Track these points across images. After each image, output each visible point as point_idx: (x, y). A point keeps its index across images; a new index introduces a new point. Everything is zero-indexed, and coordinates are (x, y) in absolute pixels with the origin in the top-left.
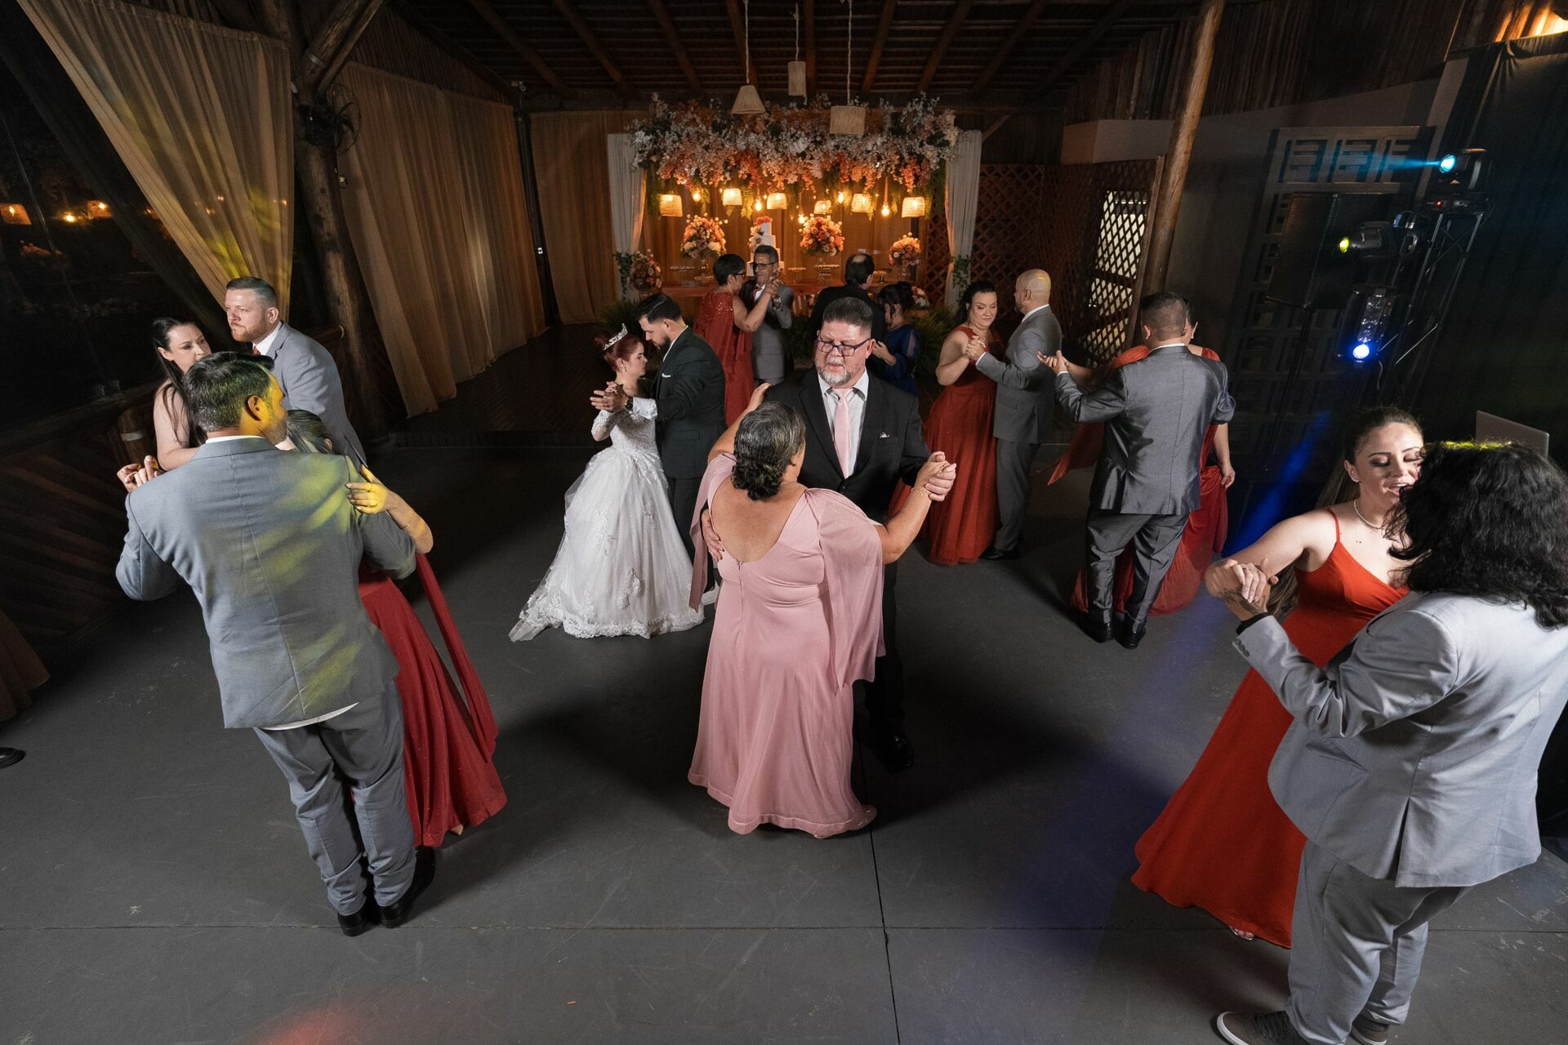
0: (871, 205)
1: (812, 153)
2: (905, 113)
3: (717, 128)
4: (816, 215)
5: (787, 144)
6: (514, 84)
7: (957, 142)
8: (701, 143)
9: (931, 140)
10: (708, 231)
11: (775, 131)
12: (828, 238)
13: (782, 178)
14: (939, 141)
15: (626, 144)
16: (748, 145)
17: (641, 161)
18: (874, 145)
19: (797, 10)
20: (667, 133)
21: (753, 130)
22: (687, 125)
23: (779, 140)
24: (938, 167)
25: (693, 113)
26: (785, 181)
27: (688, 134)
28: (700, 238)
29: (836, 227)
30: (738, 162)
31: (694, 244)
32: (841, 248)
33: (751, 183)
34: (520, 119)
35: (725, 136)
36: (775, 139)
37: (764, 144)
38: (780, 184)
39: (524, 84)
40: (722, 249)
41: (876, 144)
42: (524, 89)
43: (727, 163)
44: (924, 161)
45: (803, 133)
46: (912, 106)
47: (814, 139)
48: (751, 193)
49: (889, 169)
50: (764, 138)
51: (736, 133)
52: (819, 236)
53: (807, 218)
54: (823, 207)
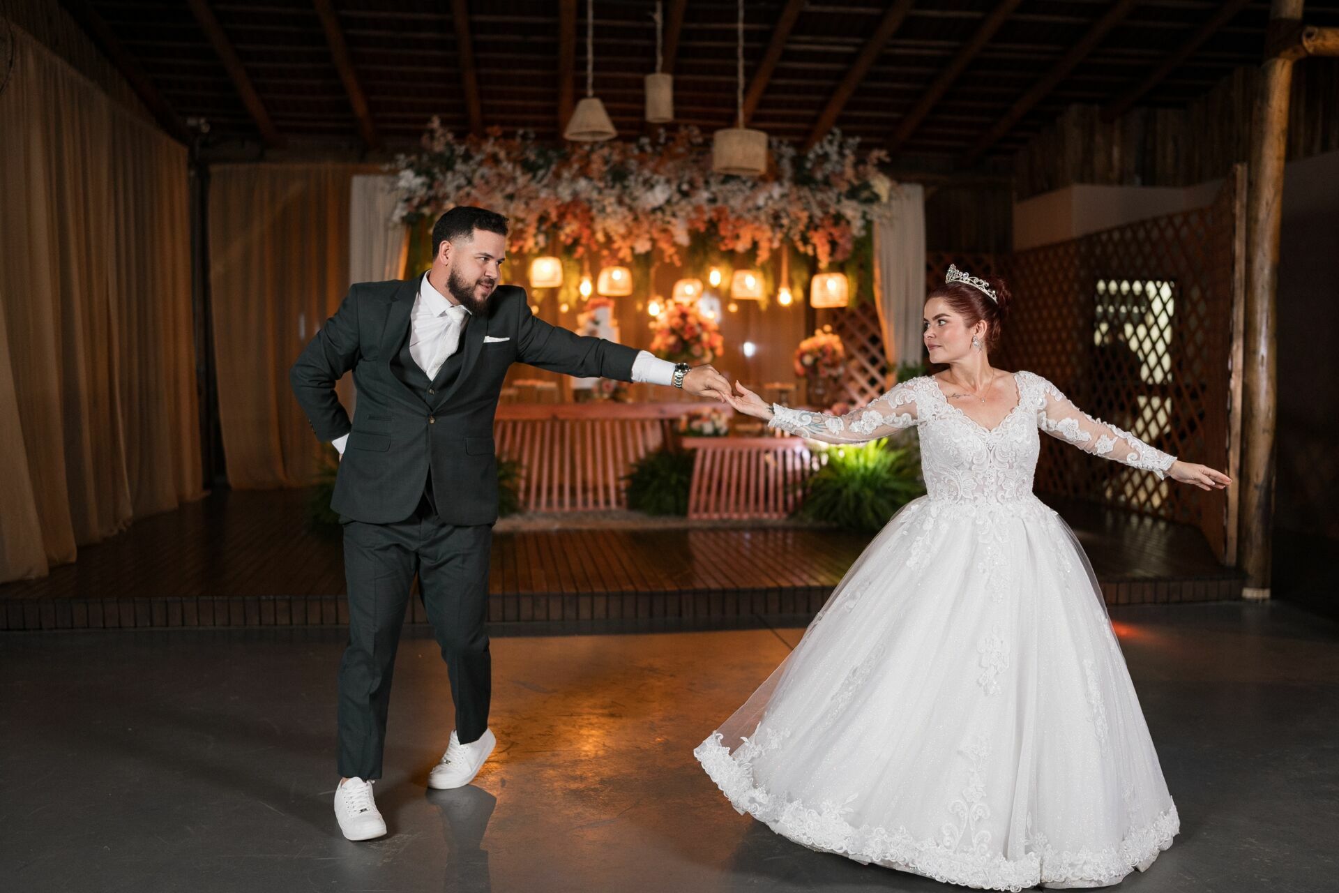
0: (766, 287)
1: (676, 207)
2: (811, 156)
3: (529, 168)
4: (676, 304)
5: (637, 194)
6: (191, 123)
7: (890, 197)
8: (503, 190)
9: (852, 194)
11: (617, 175)
12: (699, 336)
13: (628, 243)
14: (865, 194)
15: (382, 190)
16: (575, 195)
17: (404, 213)
18: (767, 199)
19: (659, 10)
20: (449, 174)
21: (584, 172)
22: (481, 164)
23: (625, 187)
24: (863, 233)
25: (493, 146)
26: (632, 249)
27: (483, 177)
30: (562, 217)
33: (580, 250)
34: (192, 173)
35: (542, 179)
36: (618, 186)
37: (600, 193)
38: (625, 253)
39: (208, 122)
41: (771, 197)
42: (205, 129)
43: (543, 219)
44: (843, 223)
45: (662, 179)
46: (822, 147)
47: (679, 187)
48: (577, 268)
49: (792, 232)
50: (601, 185)
51: (557, 177)
52: (682, 333)
53: (661, 307)
54: (688, 290)
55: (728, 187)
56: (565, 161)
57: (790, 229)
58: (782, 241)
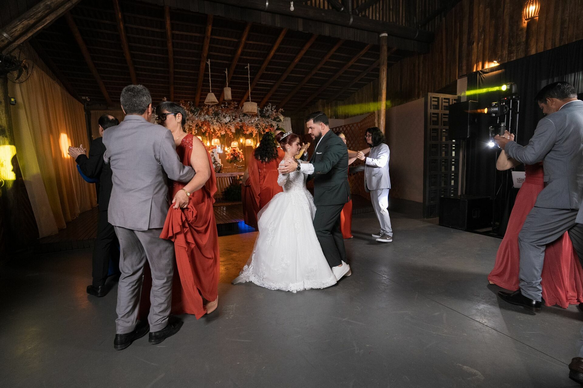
0: (254, 143)
1: (232, 123)
2: (264, 110)
3: (192, 112)
4: (231, 148)
5: (222, 119)
6: (84, 98)
7: (284, 120)
9: (275, 120)
11: (216, 114)
12: (239, 155)
13: (220, 132)
14: (278, 120)
16: (205, 119)
19: (227, 70)
21: (207, 113)
23: (218, 117)
29: (240, 151)
30: (202, 125)
33: (207, 134)
34: (85, 113)
35: (196, 115)
36: (216, 117)
37: (212, 119)
38: (219, 134)
39: (89, 98)
41: (255, 120)
42: (88, 100)
43: (197, 126)
44: (272, 127)
45: (228, 115)
46: (267, 108)
47: (232, 118)
48: (206, 138)
50: (212, 117)
51: (200, 114)
52: (234, 155)
53: (228, 148)
54: (235, 144)
55: (245, 117)
56: (202, 110)
58: (258, 131)
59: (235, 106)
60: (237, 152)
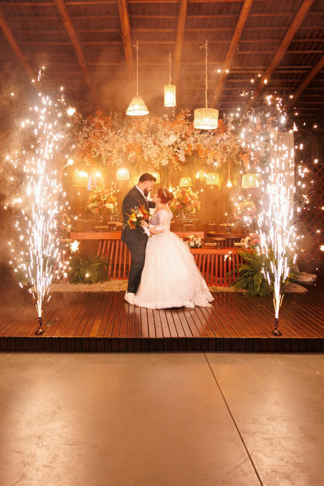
0: (220, 180)
1: (179, 146)
3: (114, 129)
4: (181, 187)
5: (162, 139)
7: (278, 139)
8: (103, 139)
10: (105, 196)
11: (153, 131)
12: (190, 202)
13: (158, 161)
16: (135, 140)
18: (221, 140)
19: (170, 56)
20: (80, 132)
21: (138, 129)
22: (94, 128)
23: (156, 136)
24: (265, 155)
25: (98, 119)
26: (160, 163)
28: (99, 200)
29: (195, 195)
30: (128, 150)
31: (95, 204)
32: (199, 208)
35: (120, 134)
36: (153, 136)
37: (146, 139)
38: (157, 165)
40: (115, 208)
41: (222, 139)
43: (120, 151)
45: (173, 132)
46: (246, 116)
47: (181, 136)
49: (232, 155)
50: (146, 136)
51: (127, 131)
52: (182, 200)
53: (174, 189)
54: (185, 182)
55: (203, 135)
56: (130, 125)
57: (231, 153)
58: (227, 159)
59: (186, 116)
60: (188, 196)
